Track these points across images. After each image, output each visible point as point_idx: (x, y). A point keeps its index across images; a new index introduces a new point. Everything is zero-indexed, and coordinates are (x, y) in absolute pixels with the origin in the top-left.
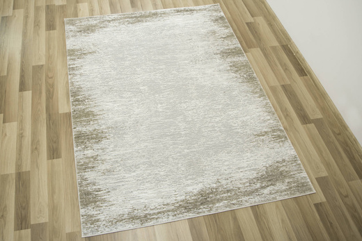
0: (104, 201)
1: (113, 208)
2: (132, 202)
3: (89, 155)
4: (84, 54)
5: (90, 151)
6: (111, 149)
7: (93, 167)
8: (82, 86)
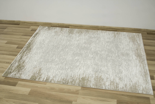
0: (136, 83)
1: (140, 81)
2: (138, 75)
3: (109, 84)
4: (39, 73)
5: (107, 83)
6: (108, 76)
7: (117, 83)
8: (63, 78)
